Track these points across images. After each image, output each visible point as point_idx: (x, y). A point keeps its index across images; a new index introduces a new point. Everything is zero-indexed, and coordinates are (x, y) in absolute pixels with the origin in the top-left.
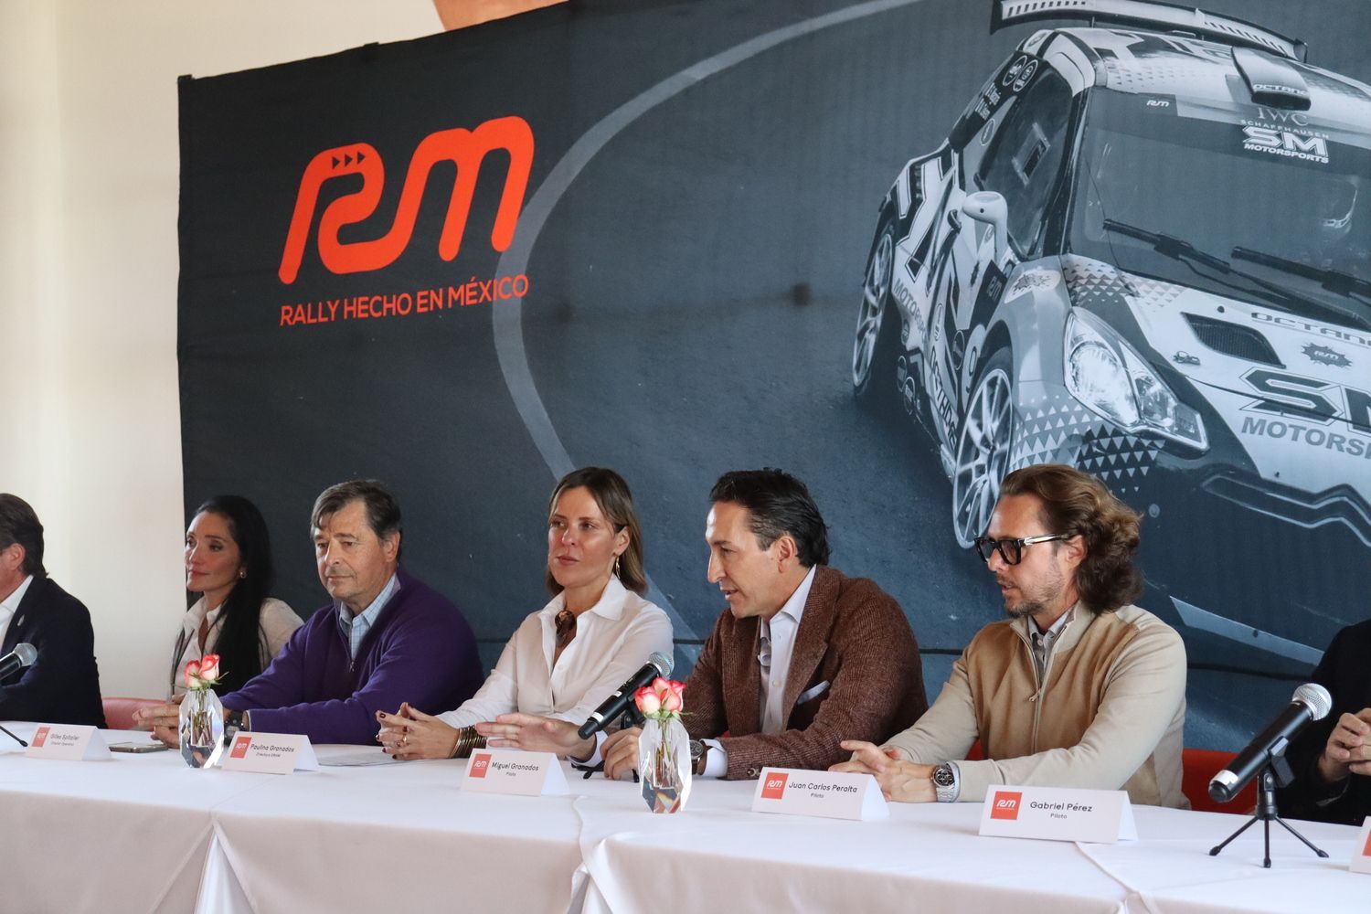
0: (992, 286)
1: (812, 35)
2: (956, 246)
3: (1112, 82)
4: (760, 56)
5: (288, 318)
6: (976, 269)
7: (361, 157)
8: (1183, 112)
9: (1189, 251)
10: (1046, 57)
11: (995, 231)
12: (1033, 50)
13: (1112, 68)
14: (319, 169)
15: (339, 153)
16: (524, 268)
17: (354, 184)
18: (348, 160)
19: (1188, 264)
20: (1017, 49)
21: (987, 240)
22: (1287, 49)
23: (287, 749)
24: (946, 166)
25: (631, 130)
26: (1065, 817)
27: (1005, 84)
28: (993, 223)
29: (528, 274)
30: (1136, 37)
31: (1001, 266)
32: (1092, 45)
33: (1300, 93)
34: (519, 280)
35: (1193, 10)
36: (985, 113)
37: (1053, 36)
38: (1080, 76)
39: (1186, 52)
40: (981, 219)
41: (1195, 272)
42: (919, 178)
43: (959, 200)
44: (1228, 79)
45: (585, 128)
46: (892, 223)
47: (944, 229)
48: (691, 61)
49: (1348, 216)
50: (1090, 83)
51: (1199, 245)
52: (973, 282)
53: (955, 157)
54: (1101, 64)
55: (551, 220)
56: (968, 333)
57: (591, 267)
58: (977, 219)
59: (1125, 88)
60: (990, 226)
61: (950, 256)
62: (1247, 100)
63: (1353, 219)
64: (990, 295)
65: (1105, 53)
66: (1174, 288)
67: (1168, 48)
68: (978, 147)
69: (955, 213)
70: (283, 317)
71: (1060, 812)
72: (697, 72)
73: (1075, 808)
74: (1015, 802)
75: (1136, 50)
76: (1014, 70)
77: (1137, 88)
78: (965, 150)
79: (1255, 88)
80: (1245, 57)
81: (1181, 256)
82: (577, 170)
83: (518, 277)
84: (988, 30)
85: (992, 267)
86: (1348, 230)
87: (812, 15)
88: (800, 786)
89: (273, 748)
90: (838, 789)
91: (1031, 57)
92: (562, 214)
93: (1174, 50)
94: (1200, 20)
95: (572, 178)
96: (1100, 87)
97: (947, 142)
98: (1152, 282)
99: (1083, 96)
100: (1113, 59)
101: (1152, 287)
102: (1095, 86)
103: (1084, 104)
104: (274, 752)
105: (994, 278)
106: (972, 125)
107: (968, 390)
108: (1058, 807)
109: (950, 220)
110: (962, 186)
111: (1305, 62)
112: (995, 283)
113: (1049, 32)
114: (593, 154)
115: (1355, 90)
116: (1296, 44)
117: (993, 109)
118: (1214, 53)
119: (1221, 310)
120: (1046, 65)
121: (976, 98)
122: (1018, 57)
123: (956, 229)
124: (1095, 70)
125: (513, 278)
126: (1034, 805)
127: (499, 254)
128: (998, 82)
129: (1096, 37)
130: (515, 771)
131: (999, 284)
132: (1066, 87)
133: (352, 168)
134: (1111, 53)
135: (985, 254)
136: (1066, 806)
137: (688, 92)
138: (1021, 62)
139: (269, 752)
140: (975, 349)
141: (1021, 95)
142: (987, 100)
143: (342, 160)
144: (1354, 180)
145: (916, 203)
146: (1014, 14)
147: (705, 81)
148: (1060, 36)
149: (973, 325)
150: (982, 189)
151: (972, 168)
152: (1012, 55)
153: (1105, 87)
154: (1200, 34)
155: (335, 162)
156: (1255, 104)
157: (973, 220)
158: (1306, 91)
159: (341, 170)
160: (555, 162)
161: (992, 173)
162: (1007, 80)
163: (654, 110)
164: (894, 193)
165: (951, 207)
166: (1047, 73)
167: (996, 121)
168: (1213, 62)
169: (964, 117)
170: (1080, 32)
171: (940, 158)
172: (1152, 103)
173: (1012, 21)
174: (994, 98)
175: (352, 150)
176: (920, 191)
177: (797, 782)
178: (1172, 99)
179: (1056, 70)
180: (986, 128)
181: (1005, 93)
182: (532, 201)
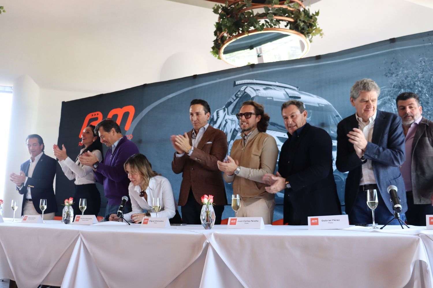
0: (235, 133)
1: (195, 88)
2: (227, 125)
3: (260, 95)
4: (184, 93)
5: (80, 145)
6: (231, 130)
7: (98, 114)
8: (275, 100)
9: (277, 125)
10: (246, 91)
11: (235, 122)
12: (243, 90)
13: (259, 92)
14: (89, 117)
15: (93, 114)
16: (132, 133)
17: (96, 119)
18: (95, 115)
19: (277, 127)
20: (239, 89)
21: (234, 124)
22: (296, 88)
23: (90, 219)
24: (224, 111)
25: (156, 107)
26: (333, 223)
27: (237, 96)
28: (235, 121)
29: (133, 135)
30: (264, 87)
31: (237, 129)
32: (255, 88)
33: (299, 96)
34: (131, 136)
35: (276, 82)
36: (233, 101)
37: (247, 87)
38: (253, 94)
39: (275, 89)
40: (232, 121)
41: (279, 128)
42: (218, 113)
43: (227, 117)
44: (284, 94)
45: (146, 107)
46: (213, 122)
47: (224, 123)
48: (169, 94)
49: (310, 117)
50: (255, 95)
51: (279, 124)
52: (231, 132)
53: (226, 109)
54: (257, 92)
55: (138, 124)
56: (229, 142)
57: (146, 133)
58: (231, 120)
59: (263, 96)
60: (234, 122)
61: (225, 128)
62: (288, 97)
63: (311, 118)
64: (234, 134)
65: (258, 90)
66: (274, 132)
67: (271, 89)
68: (231, 107)
69: (226, 119)
70: (79, 144)
71: (330, 222)
72: (171, 96)
73: (335, 220)
74: (317, 220)
75: (264, 89)
76: (239, 93)
77: (265, 96)
78: (229, 108)
79: (290, 95)
80: (286, 90)
81: (276, 126)
82: (144, 115)
83: (130, 135)
84: (233, 86)
85: (235, 130)
86: (310, 120)
87: (195, 85)
88: (241, 221)
89: (86, 219)
90: (253, 221)
91: (242, 91)
92: (140, 123)
93: (272, 89)
94: (277, 84)
95: (142, 117)
96: (257, 96)
97: (224, 106)
98: (269, 131)
99: (254, 98)
100: (259, 91)
101: (270, 132)
102: (256, 96)
103: (254, 99)
104: (87, 219)
105: (235, 131)
106: (230, 103)
107: (230, 153)
108: (330, 221)
109: (225, 121)
110: (228, 114)
111: (299, 90)
112: (235, 132)
113: (246, 87)
114: (148, 112)
115: (310, 95)
116: (297, 87)
117: (234, 100)
118: (280, 89)
119: (285, 135)
120: (245, 92)
121: (231, 98)
122: (239, 91)
123: (227, 122)
124: (256, 93)
125: (129, 135)
126: (323, 221)
127: (126, 131)
128: (235, 96)
129: (256, 87)
130: (157, 222)
131: (236, 132)
132: (250, 96)
133: (96, 116)
134: (259, 90)
135: (233, 127)
136: (332, 220)
137: (168, 100)
138: (240, 92)
139: (85, 220)
140: (231, 145)
141: (240, 98)
142: (233, 99)
143: (94, 115)
144: (311, 111)
145: (218, 118)
146: (238, 84)
147: (172, 98)
148: (248, 88)
149: (231, 140)
150: (232, 115)
151: (230, 111)
152: (238, 91)
153: (258, 96)
154: (277, 86)
155: (92, 115)
156: (290, 98)
157: (230, 121)
158: (299, 95)
159: (94, 117)
160: (139, 113)
161: (234, 112)
162: (237, 95)
163: (161, 103)
164: (213, 116)
165: (225, 118)
166: (246, 94)
167: (235, 102)
168: (281, 91)
169: (228, 102)
170: (253, 86)
171: (223, 110)
172: (268, 98)
173: (238, 85)
174: (235, 98)
175: (96, 113)
176: (219, 116)
177: (240, 220)
178: (272, 98)
179: (247, 93)
180: (233, 104)
181: (237, 97)
182: (134, 121)
